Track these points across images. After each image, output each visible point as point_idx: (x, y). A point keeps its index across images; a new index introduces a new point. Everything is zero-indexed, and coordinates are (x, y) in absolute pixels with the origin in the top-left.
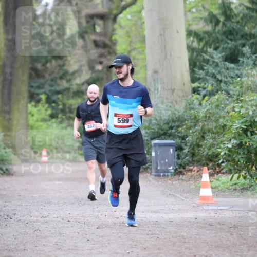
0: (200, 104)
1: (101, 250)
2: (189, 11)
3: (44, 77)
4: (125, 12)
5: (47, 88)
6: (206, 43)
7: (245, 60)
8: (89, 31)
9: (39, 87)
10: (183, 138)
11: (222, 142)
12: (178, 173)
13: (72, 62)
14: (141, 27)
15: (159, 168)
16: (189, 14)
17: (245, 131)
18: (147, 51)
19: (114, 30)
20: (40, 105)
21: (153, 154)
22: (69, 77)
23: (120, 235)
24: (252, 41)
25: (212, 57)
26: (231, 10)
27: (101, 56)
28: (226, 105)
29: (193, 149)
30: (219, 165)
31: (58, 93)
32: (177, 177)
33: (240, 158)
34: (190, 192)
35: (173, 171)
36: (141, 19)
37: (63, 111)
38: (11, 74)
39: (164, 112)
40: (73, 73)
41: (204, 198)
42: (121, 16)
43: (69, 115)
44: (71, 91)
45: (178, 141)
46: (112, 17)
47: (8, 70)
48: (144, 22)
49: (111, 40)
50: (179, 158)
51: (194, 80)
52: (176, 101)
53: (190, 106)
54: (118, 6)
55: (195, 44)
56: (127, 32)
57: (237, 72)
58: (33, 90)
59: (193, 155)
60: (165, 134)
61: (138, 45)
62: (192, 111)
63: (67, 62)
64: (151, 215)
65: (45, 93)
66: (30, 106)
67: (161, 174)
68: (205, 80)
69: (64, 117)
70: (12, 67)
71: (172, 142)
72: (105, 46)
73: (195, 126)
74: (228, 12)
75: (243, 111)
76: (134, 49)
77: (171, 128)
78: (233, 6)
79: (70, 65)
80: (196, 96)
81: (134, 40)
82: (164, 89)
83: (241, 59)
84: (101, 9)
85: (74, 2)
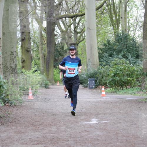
0: (102, 69)
2: (99, 42)
3: (58, 61)
4: (80, 43)
6: (103, 51)
7: (114, 56)
9: (56, 64)
10: (97, 78)
11: (108, 79)
12: (95, 88)
15: (90, 86)
17: (114, 76)
18: (87, 53)
19: (77, 48)
20: (57, 69)
21: (89, 83)
24: (116, 51)
25: (105, 55)
26: (110, 42)
28: (109, 69)
29: (100, 81)
30: (107, 86)
32: (95, 89)
33: (113, 84)
34: (99, 93)
38: (49, 60)
39: (91, 71)
41: (103, 95)
45: (96, 79)
46: (77, 44)
47: (48, 59)
48: (85, 46)
50: (96, 84)
51: (100, 62)
52: (95, 68)
53: (99, 69)
54: (79, 41)
55: (100, 52)
56: (81, 48)
57: (112, 59)
58: (55, 65)
59: (100, 83)
60: (92, 77)
63: (64, 57)
64: (88, 100)
65: (58, 66)
66: (54, 69)
67: (91, 88)
68: (103, 62)
70: (49, 58)
71: (94, 79)
73: (100, 75)
74: (109, 43)
75: (114, 70)
76: (83, 53)
77: (94, 75)
78: (110, 41)
80: (100, 66)
81: (83, 51)
82: (91, 64)
83: (113, 56)
84: (74, 42)
85: (66, 40)
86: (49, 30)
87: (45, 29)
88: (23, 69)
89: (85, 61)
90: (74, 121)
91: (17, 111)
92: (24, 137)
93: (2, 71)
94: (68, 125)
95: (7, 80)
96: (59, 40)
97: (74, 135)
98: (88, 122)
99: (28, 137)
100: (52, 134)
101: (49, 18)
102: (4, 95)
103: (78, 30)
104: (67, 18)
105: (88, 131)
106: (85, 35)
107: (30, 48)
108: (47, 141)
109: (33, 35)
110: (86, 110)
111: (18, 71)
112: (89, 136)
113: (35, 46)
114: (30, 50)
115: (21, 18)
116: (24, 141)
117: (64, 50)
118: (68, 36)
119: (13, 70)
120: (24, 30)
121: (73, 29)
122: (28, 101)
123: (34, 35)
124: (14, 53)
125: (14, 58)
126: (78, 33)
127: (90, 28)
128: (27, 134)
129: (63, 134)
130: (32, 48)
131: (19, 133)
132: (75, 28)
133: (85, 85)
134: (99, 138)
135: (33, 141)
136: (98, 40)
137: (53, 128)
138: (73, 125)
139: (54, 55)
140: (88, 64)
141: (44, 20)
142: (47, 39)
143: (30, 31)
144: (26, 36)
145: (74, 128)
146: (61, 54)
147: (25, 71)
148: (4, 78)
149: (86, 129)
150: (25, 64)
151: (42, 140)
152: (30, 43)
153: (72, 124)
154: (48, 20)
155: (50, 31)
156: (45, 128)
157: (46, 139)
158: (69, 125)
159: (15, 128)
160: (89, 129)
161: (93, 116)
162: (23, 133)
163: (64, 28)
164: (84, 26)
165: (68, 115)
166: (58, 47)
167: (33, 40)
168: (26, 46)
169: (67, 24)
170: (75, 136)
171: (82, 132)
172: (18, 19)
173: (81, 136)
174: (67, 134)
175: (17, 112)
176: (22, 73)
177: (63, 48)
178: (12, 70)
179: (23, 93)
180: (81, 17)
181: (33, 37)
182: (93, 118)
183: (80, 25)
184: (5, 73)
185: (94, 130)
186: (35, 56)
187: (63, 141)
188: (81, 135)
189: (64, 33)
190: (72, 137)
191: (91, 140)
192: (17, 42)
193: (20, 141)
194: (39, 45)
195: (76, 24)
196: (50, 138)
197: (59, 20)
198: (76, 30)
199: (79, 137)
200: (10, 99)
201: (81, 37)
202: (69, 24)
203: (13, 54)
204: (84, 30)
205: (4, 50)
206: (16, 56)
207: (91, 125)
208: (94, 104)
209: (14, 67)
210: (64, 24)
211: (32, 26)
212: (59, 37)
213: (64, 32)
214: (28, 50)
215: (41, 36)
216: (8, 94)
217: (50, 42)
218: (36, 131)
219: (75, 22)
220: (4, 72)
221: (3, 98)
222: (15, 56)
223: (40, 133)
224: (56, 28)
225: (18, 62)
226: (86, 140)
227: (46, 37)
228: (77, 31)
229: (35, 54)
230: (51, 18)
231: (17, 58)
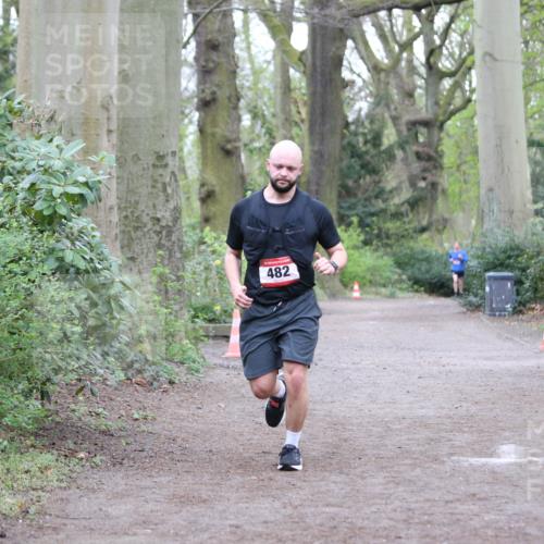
1: (423, 404)
2: (531, 117)
3: (355, 195)
4: (453, 118)
5: (360, 209)
8: (411, 140)
9: (350, 208)
10: (524, 270)
12: (517, 311)
13: (389, 178)
14: (474, 137)
15: (494, 306)
16: (531, 121)
18: (480, 165)
19: (440, 139)
20: (351, 229)
21: (487, 289)
22: (385, 196)
23: (447, 385)
27: (425, 170)
29: (536, 283)
31: (372, 215)
32: (515, 316)
34: (531, 335)
35: (510, 309)
36: (473, 126)
37: (378, 236)
38: (317, 192)
39: (500, 238)
40: (391, 192)
42: (449, 122)
43: (385, 241)
44: (389, 213)
45: (518, 273)
46: (438, 124)
47: (314, 188)
48: (475, 131)
49: (437, 152)
50: (518, 294)
52: (515, 225)
54: (445, 112)
55: (539, 157)
56: (456, 142)
58: (342, 212)
59: (536, 290)
60: (501, 265)
61: (469, 158)
62: (535, 238)
63: (383, 179)
64: (485, 362)
65: (357, 215)
67: (496, 313)
69: (380, 244)
70: (318, 184)
71: (510, 274)
72: (429, 158)
73: (538, 255)
76: (465, 162)
77: (509, 257)
79: (387, 181)
80: (540, 219)
81: (465, 152)
82: (500, 211)
84: (424, 115)
85: (392, 107)
86: (318, 63)
87: (300, 59)
88: (208, 229)
89: (472, 194)
90: (421, 453)
91: (179, 406)
92: (206, 519)
93: (116, 238)
94: (396, 469)
95: (140, 272)
96: (359, 106)
97: (425, 514)
98: (483, 460)
99: (227, 519)
100: (327, 509)
101: (322, 9)
102: (125, 338)
103: (445, 64)
104: (396, 12)
105: (483, 495)
106: (474, 85)
107: (238, 139)
108: (307, 536)
109: (247, 84)
110: (474, 409)
111: (186, 239)
112: (486, 519)
113: (258, 128)
114: (237, 148)
115: (198, 10)
116: (206, 536)
117: (383, 148)
118: (400, 87)
119: (164, 233)
120: (213, 61)
121: (423, 59)
122: (228, 367)
123: (256, 83)
124: (169, 160)
125: (168, 180)
126: (443, 75)
127: (497, 56)
128: (220, 508)
129: (374, 509)
130: (245, 137)
131: (185, 500)
132: (432, 52)
133: (472, 298)
134: (528, 530)
135: (249, 537)
136: (529, 106)
137: (334, 482)
138: (418, 470)
139: (341, 170)
140: (486, 210)
141: (299, 20)
142: (309, 102)
143: (238, 67)
144: (218, 86)
145: (421, 484)
146: (369, 163)
147: (215, 238)
148: (126, 266)
149: (472, 490)
150: (213, 209)
151: (287, 533)
152: (239, 119)
153: (414, 466)
154: (313, 18)
155: (324, 68)
156: (299, 484)
157: (305, 530)
158: (402, 468)
159: (169, 482)
160: (486, 488)
161: (507, 434)
162: (204, 501)
163: (384, 54)
164: (470, 44)
165: (399, 427)
166: (356, 134)
167: (249, 104)
168: (217, 130)
169: (398, 38)
170: (426, 517)
171: (458, 500)
172: (186, 15)
173: (454, 518)
174: (395, 511)
175: (181, 411)
176: (203, 247)
177: (376, 139)
178: (160, 232)
179: (206, 329)
180: (455, 5)
181: (250, 94)
182: (507, 440)
183: (451, 42)
184: (129, 246)
185: (508, 494)
186: (257, 172)
187: (374, 537)
188: (452, 514)
189: (383, 75)
190: (417, 521)
191: (497, 536)
192: (183, 113)
193: (191, 537)
194: (277, 127)
195: (436, 37)
196: (321, 525)
197: (361, 18)
198: (436, 63)
199: (444, 524)
200: (150, 358)
201: (458, 94)
202: (404, 38)
203: (166, 166)
204: (468, 63)
205: (126, 145)
206: (177, 173)
207: (496, 469)
208: (510, 379)
209: (170, 219)
210: (383, 37)
211: (244, 45)
212: (363, 94)
213: (382, 70)
214: (229, 146)
215: (286, 87)
216: (140, 336)
217: (323, 114)
218: (261, 493)
219: (432, 28)
220: (126, 242)
221: (120, 351)
222: (173, 173)
223: (277, 504)
224: (347, 52)
225: (183, 200)
226: (476, 535)
227: (304, 91)
228: (440, 65)
229: (258, 164)
230: (327, 12)
231: (181, 183)
